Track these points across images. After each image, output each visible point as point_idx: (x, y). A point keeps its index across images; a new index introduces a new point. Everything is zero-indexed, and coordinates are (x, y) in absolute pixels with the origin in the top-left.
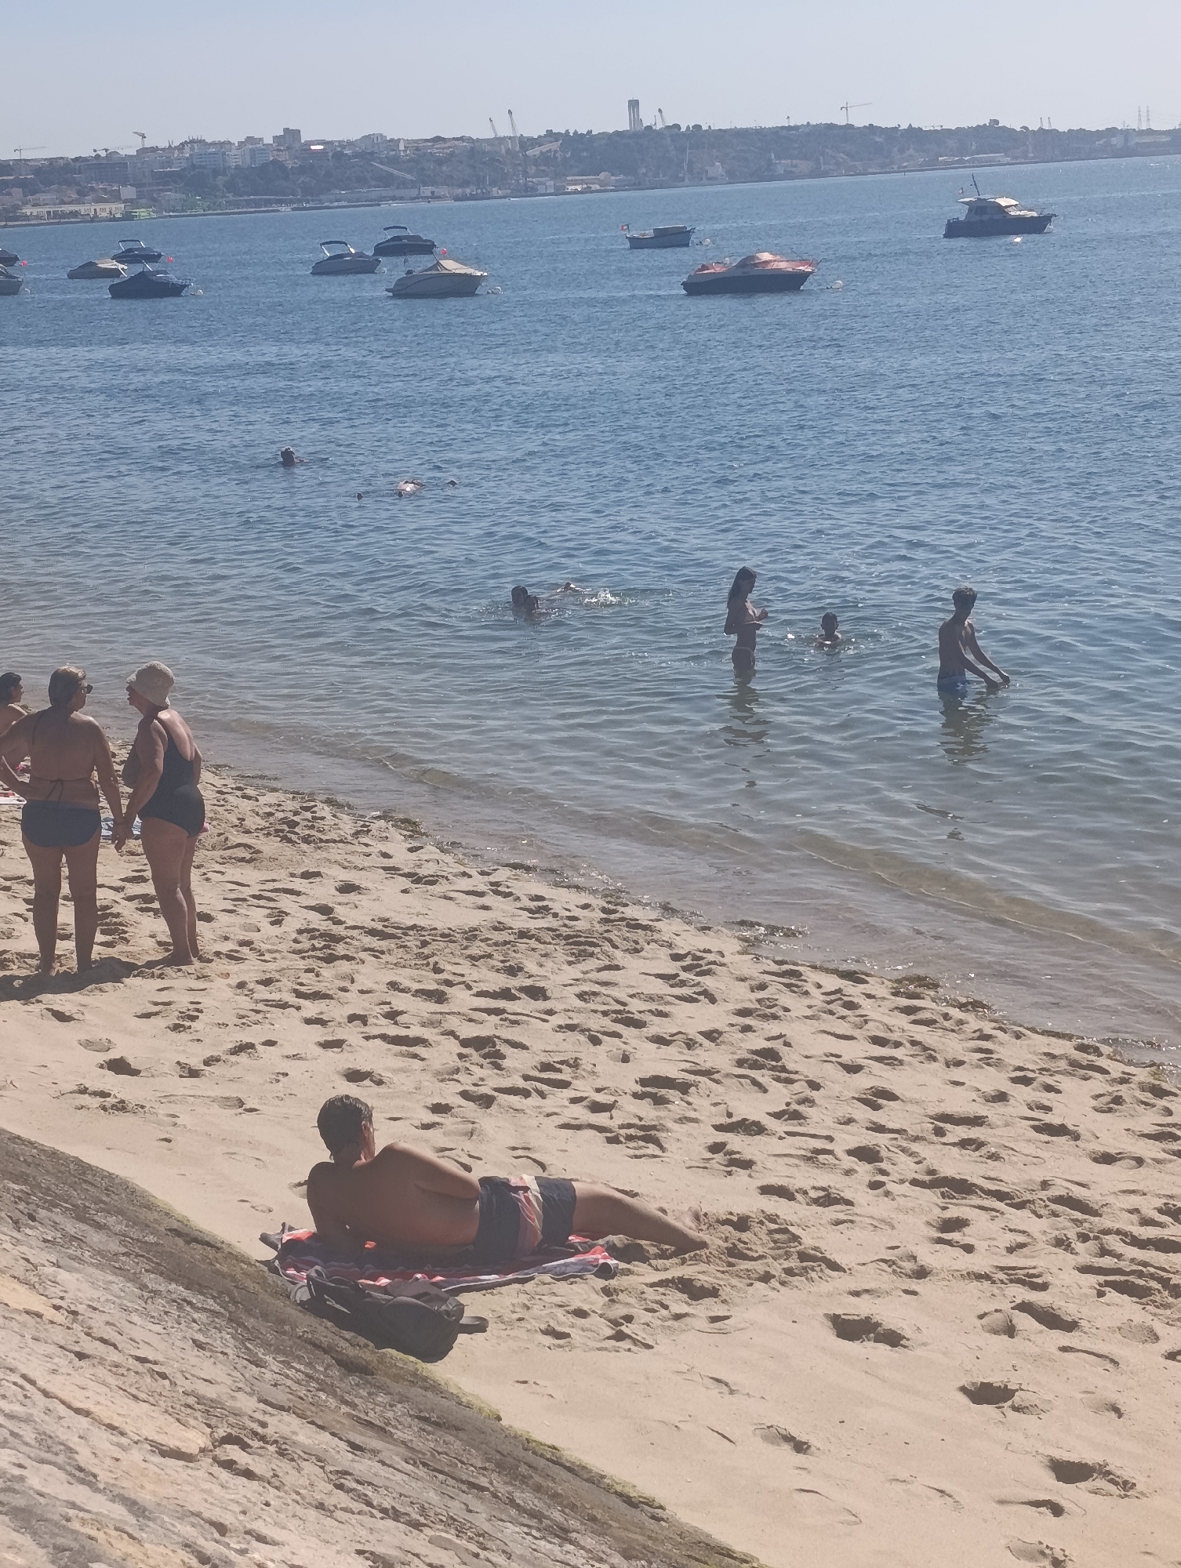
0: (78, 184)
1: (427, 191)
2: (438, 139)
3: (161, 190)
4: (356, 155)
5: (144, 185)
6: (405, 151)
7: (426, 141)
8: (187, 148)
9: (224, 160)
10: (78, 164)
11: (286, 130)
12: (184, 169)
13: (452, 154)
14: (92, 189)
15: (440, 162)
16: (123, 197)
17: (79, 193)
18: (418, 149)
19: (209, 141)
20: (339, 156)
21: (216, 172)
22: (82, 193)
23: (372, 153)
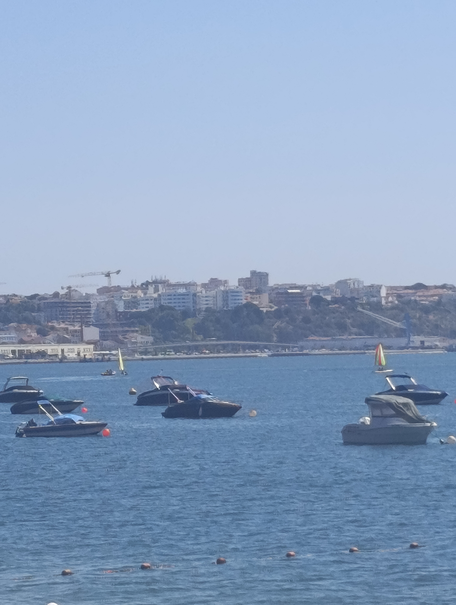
0: (38, 323)
1: (416, 340)
2: (419, 287)
3: (128, 331)
4: (335, 301)
5: (107, 325)
6: (387, 298)
7: (407, 288)
8: (151, 289)
9: (195, 302)
10: (36, 301)
11: (253, 273)
12: (152, 311)
13: (439, 303)
14: (53, 328)
15: (426, 310)
16: (86, 338)
17: (39, 332)
18: (399, 296)
19: (173, 281)
20: (317, 301)
21: (186, 314)
22: (43, 333)
23: (353, 299)
